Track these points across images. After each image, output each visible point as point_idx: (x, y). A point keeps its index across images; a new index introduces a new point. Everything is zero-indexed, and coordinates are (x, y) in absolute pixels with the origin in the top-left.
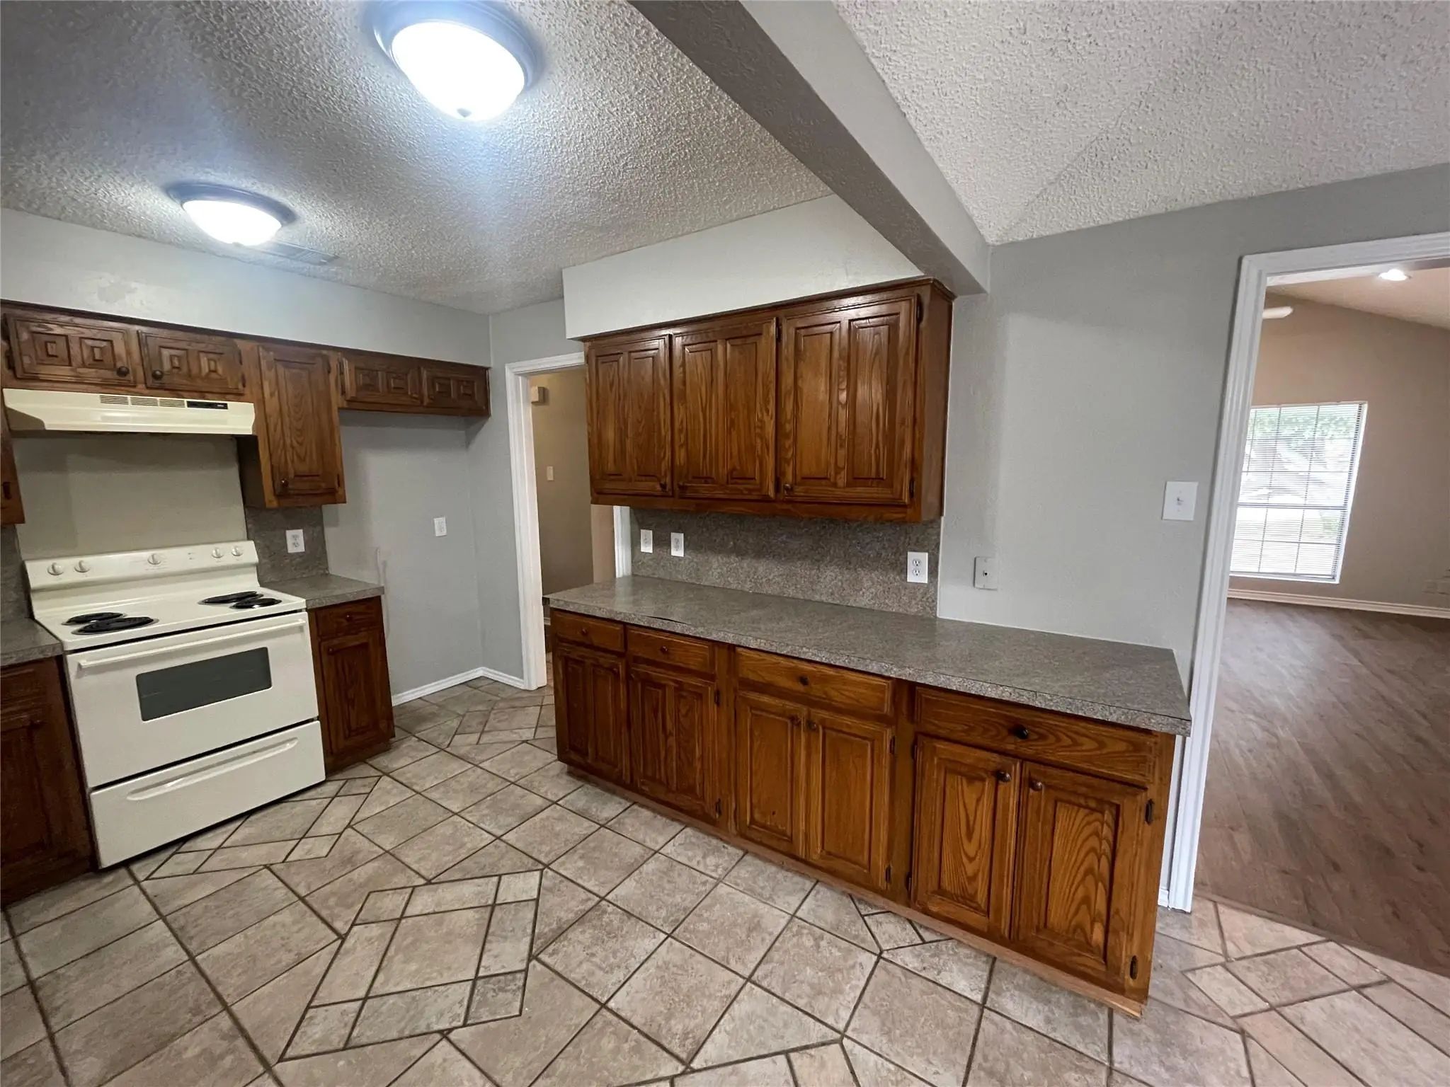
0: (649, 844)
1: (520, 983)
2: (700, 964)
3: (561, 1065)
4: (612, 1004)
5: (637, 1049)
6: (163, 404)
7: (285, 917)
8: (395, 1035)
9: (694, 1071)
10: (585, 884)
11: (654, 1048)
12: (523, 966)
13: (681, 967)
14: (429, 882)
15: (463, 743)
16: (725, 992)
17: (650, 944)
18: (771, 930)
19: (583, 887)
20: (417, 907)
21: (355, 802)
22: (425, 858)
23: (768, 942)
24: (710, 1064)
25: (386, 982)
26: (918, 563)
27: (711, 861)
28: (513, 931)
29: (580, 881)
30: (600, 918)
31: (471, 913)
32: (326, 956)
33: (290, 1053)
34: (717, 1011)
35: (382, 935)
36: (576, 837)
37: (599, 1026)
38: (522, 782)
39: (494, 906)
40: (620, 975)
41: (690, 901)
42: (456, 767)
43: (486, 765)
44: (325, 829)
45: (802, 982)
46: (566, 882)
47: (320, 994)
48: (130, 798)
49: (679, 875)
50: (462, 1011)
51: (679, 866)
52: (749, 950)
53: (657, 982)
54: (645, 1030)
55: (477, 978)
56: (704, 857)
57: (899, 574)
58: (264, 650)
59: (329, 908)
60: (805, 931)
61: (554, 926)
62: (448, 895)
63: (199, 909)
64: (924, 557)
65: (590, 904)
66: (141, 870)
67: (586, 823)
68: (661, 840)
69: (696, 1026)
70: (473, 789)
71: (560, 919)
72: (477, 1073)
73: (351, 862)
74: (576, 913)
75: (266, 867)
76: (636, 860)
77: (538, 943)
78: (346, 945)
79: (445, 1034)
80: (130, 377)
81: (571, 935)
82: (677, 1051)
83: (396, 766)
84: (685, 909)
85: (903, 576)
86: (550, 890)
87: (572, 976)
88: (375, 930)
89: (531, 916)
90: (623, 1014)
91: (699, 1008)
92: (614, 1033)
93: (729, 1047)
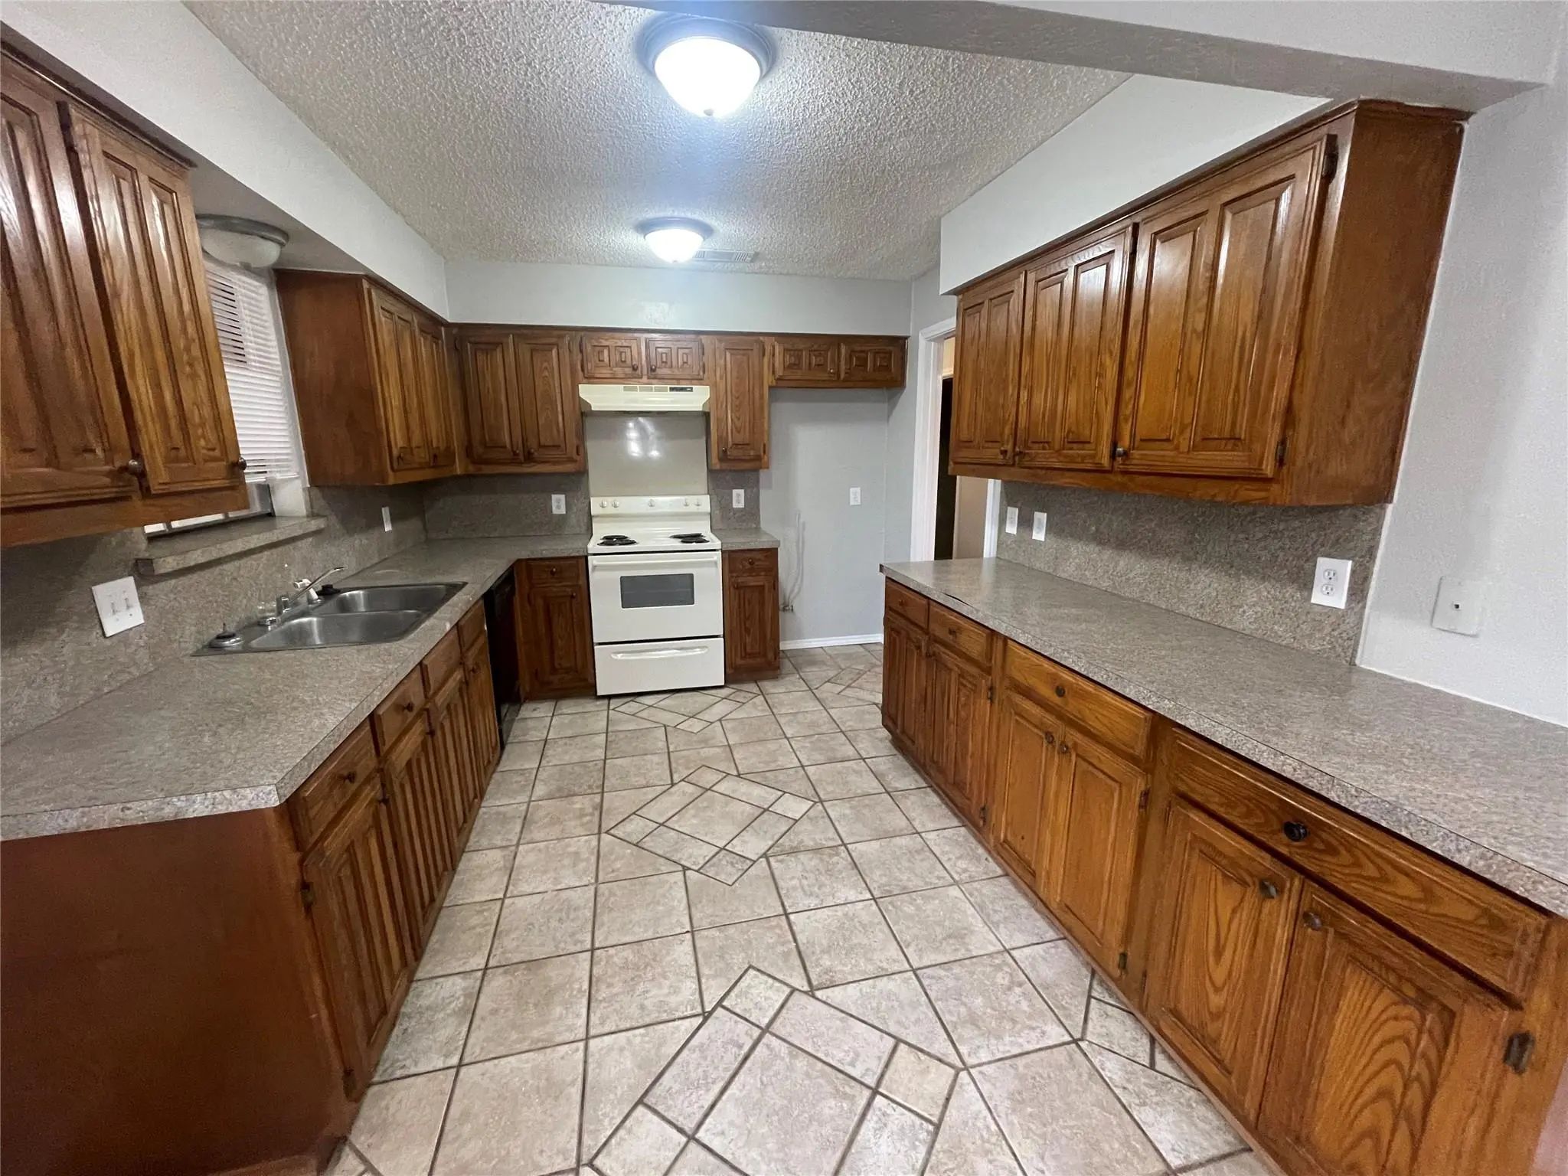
0: (916, 824)
1: (746, 867)
2: (881, 933)
3: (731, 930)
4: (792, 917)
5: (786, 956)
6: (657, 390)
7: (656, 759)
8: (660, 852)
9: (814, 996)
10: (838, 827)
11: (798, 962)
12: (754, 858)
13: (864, 926)
14: (739, 776)
15: (828, 690)
16: (885, 965)
17: (852, 895)
18: (971, 947)
19: (836, 829)
20: (720, 788)
21: (733, 705)
22: (746, 759)
23: (959, 956)
24: (829, 1001)
25: (677, 822)
26: (1333, 575)
27: (962, 864)
28: (766, 832)
29: (836, 824)
30: (831, 856)
31: (748, 808)
32: (659, 789)
33: (612, 832)
34: (866, 972)
35: (692, 794)
36: (859, 791)
37: (773, 924)
38: (849, 734)
39: (765, 810)
40: (813, 902)
41: (915, 883)
42: (813, 706)
43: (832, 712)
44: (706, 717)
45: (965, 1005)
46: (827, 820)
47: (644, 810)
48: (613, 656)
49: (922, 860)
50: (702, 862)
51: (928, 854)
52: (937, 950)
53: (835, 924)
54: (802, 948)
55: (724, 848)
56: (960, 857)
57: (1300, 589)
58: (691, 576)
59: (678, 764)
60: (1006, 969)
61: (795, 844)
62: (743, 789)
63: (622, 736)
64: (1345, 568)
65: (831, 844)
66: (614, 703)
67: (875, 783)
68: (930, 826)
69: (841, 971)
70: (813, 724)
71: (802, 841)
72: (685, 901)
73: (705, 742)
74: (816, 844)
75: (665, 726)
76: (894, 830)
77: (775, 849)
78: (672, 790)
79: (685, 869)
80: (639, 372)
81: (801, 856)
82: (813, 977)
83: (772, 691)
84: (905, 888)
85: (1306, 594)
86: (811, 819)
87: (781, 884)
88: (690, 789)
89: (785, 829)
90: (795, 928)
91: (853, 961)
92: (779, 936)
93: (855, 1003)
